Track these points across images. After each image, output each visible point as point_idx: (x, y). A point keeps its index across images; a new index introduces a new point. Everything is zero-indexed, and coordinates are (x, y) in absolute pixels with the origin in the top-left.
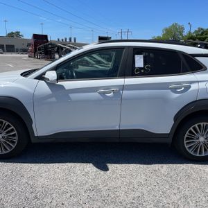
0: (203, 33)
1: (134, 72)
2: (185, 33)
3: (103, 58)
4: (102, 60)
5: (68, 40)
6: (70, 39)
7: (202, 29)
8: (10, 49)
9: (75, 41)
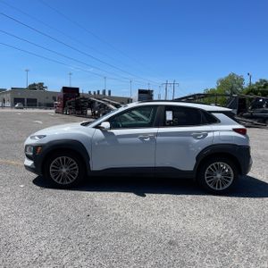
0: (266, 85)
1: (165, 124)
2: (246, 85)
3: (144, 114)
4: (143, 117)
5: (101, 93)
6: (104, 92)
7: (264, 81)
8: (32, 103)
9: (110, 94)
